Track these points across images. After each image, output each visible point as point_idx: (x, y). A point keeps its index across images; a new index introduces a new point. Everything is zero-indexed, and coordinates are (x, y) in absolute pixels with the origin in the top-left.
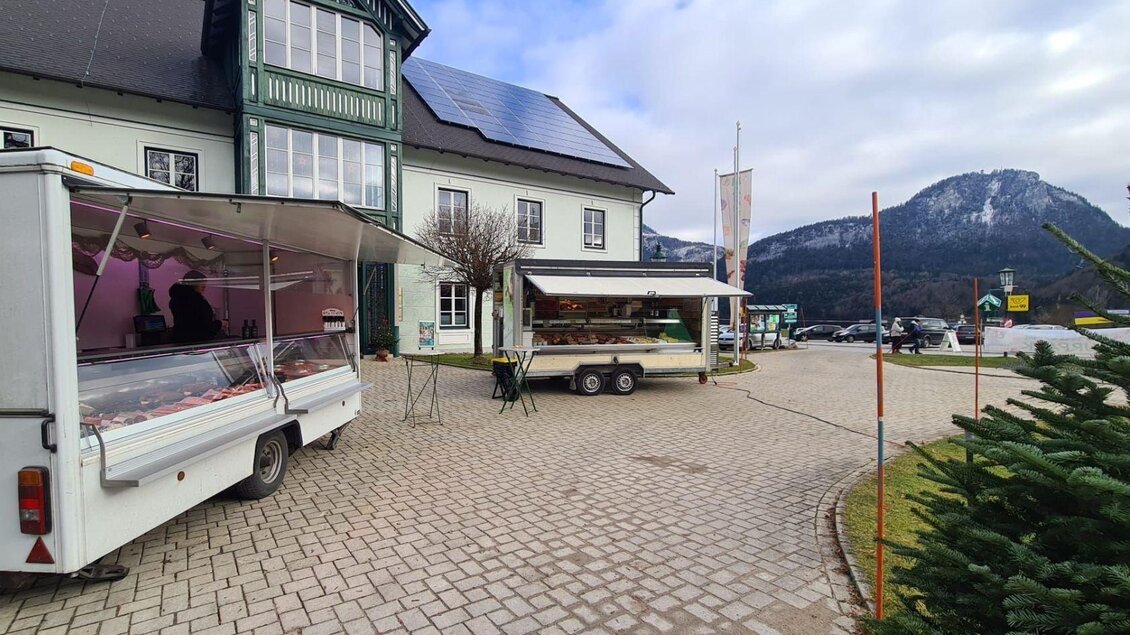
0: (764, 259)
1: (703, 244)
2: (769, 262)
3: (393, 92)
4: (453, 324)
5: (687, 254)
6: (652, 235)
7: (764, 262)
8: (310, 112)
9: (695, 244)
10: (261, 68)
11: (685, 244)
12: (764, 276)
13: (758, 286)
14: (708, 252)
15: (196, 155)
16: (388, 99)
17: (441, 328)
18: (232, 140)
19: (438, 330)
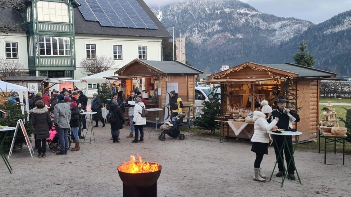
0: (340, 29)
1: (294, 19)
2: (343, 32)
3: (72, 22)
4: (92, 88)
5: (281, 27)
6: (254, 13)
7: (339, 32)
8: (50, 32)
9: (287, 19)
10: (37, 22)
11: (280, 19)
12: (339, 43)
13: (334, 51)
14: (297, 26)
15: (17, 42)
16: (70, 25)
17: (88, 89)
18: (26, 37)
19: (88, 90)
